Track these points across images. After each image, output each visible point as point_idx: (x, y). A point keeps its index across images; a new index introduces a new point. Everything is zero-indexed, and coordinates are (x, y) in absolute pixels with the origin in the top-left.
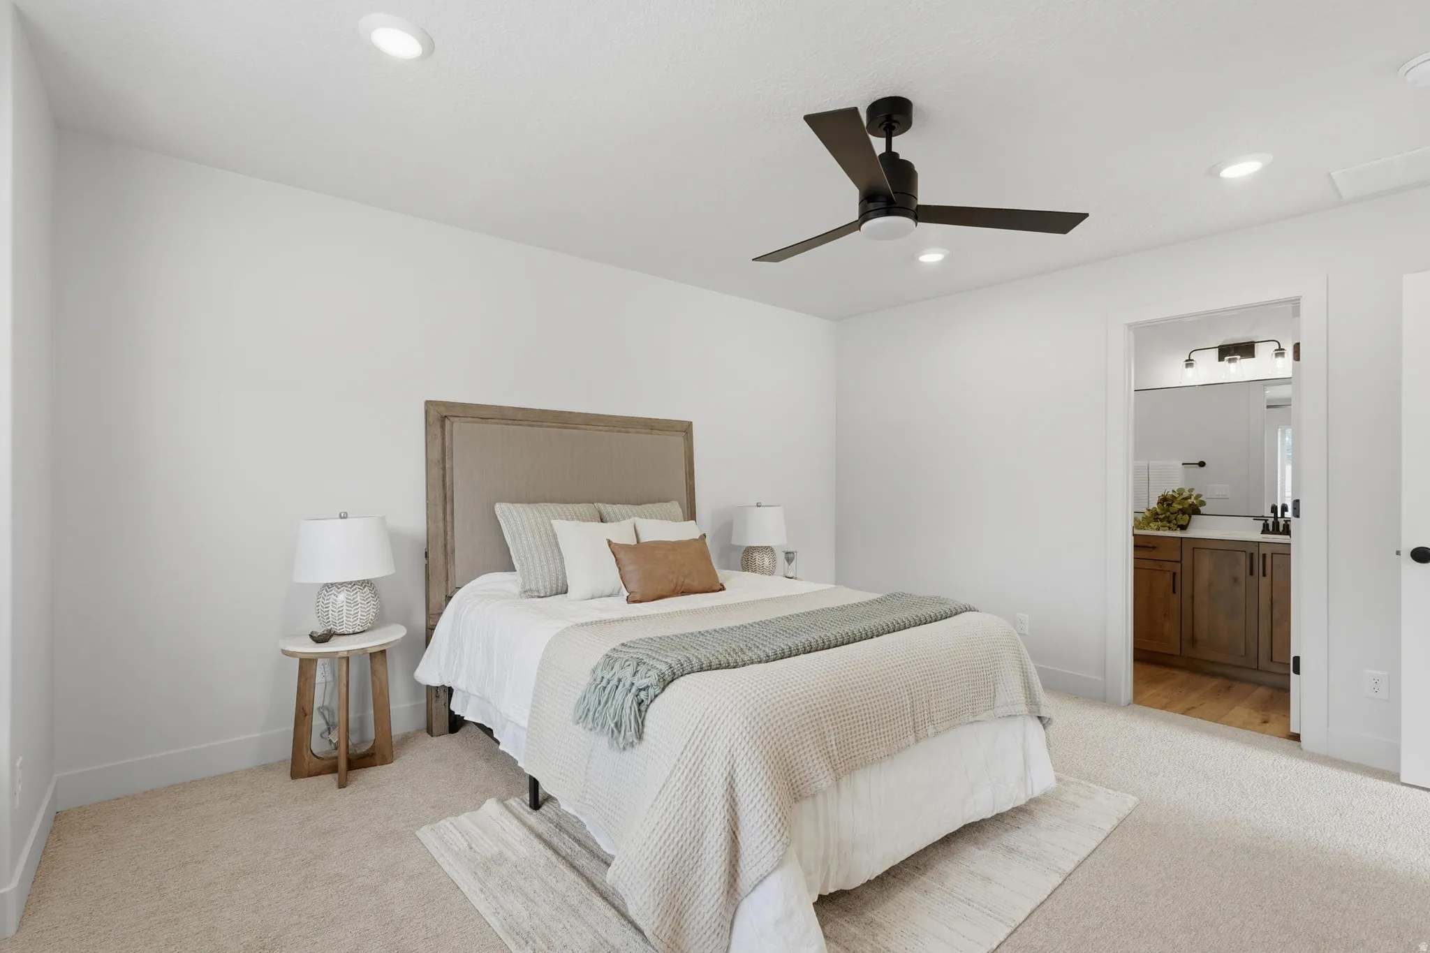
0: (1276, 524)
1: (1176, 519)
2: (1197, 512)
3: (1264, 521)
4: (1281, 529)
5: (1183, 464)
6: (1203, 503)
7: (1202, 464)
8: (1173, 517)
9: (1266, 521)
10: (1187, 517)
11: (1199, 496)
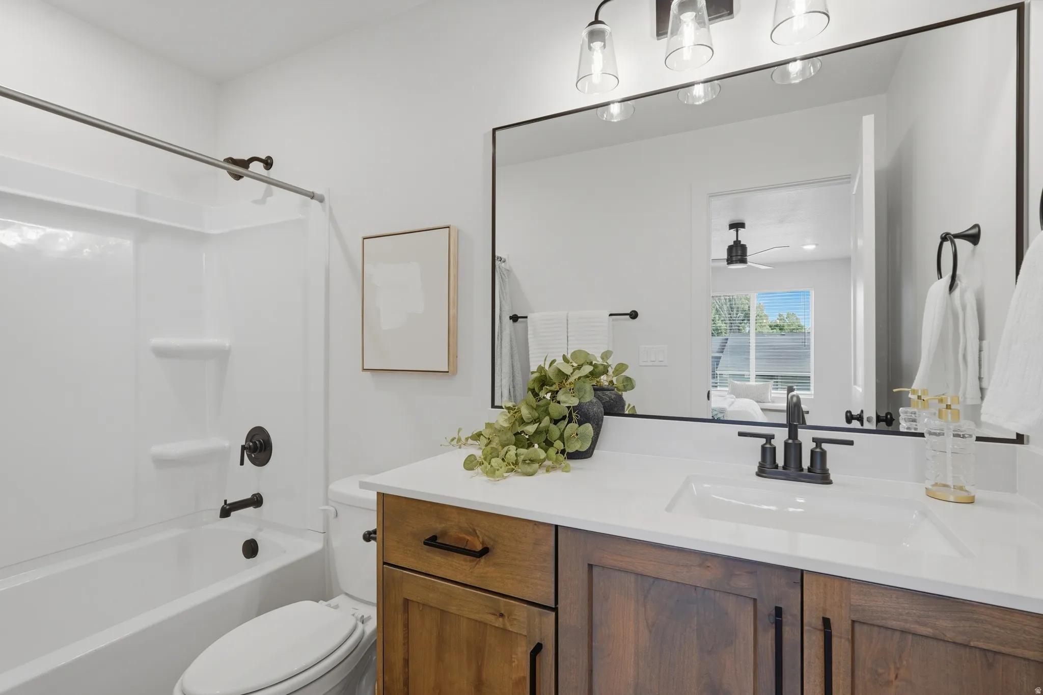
0: (793, 448)
1: (561, 438)
2: (615, 407)
3: (763, 441)
4: (806, 463)
5: (611, 315)
6: (629, 384)
7: (634, 315)
8: (555, 430)
9: (769, 438)
10: (588, 428)
11: (621, 368)
